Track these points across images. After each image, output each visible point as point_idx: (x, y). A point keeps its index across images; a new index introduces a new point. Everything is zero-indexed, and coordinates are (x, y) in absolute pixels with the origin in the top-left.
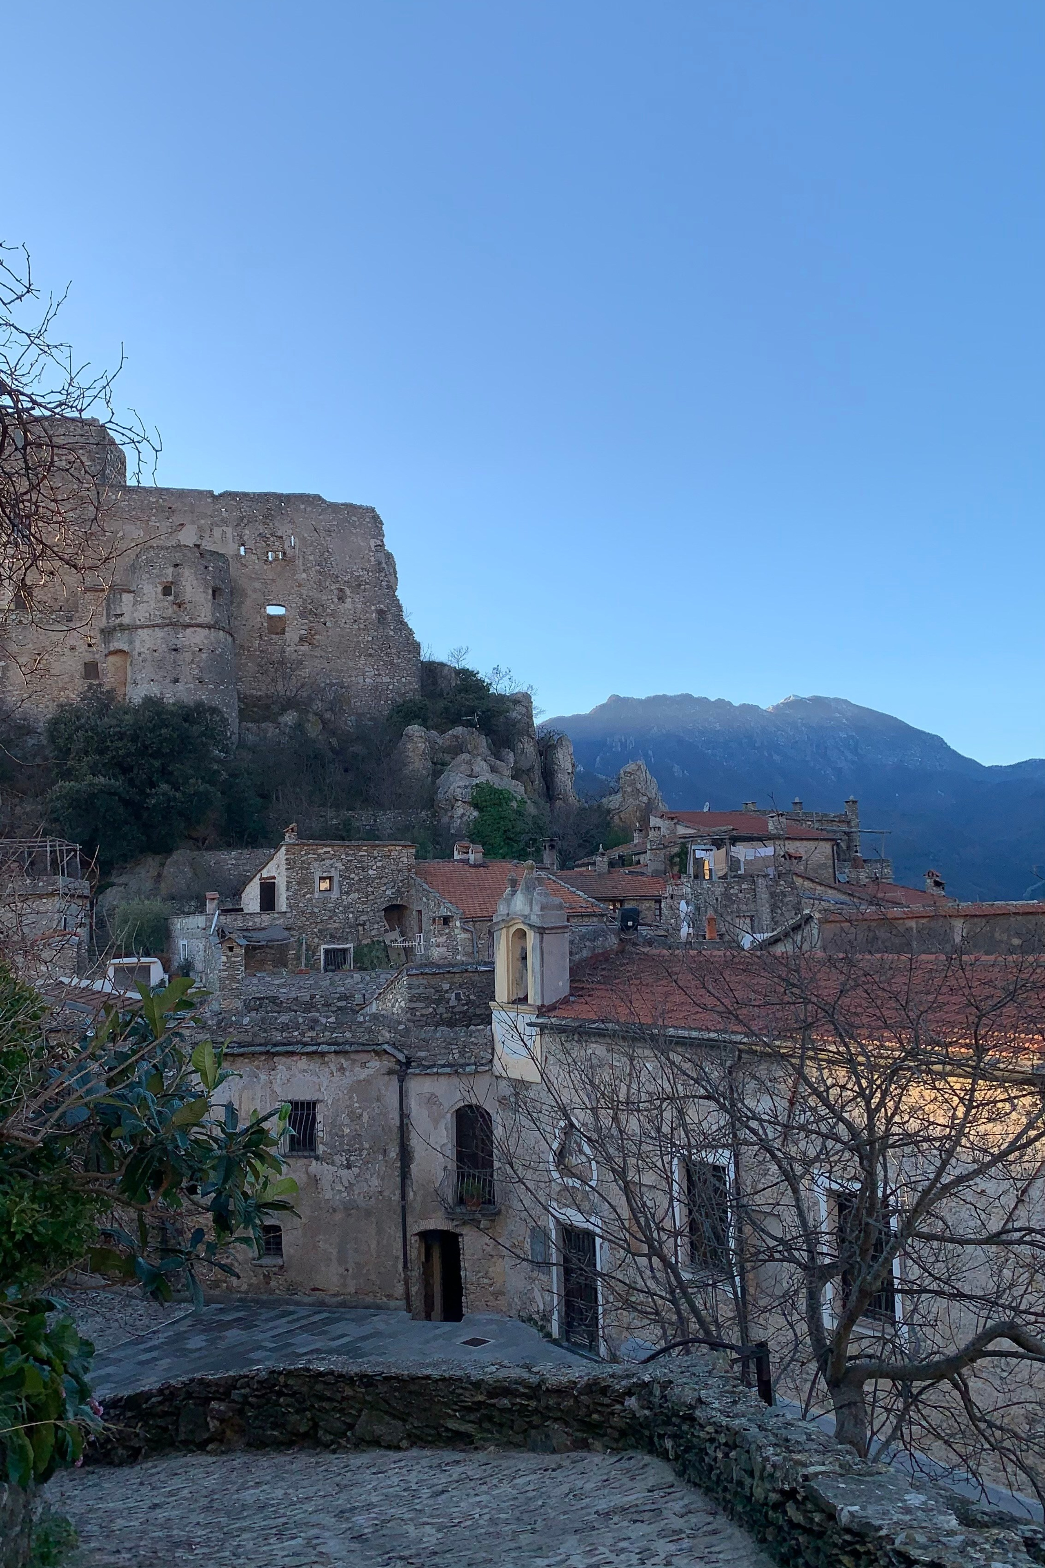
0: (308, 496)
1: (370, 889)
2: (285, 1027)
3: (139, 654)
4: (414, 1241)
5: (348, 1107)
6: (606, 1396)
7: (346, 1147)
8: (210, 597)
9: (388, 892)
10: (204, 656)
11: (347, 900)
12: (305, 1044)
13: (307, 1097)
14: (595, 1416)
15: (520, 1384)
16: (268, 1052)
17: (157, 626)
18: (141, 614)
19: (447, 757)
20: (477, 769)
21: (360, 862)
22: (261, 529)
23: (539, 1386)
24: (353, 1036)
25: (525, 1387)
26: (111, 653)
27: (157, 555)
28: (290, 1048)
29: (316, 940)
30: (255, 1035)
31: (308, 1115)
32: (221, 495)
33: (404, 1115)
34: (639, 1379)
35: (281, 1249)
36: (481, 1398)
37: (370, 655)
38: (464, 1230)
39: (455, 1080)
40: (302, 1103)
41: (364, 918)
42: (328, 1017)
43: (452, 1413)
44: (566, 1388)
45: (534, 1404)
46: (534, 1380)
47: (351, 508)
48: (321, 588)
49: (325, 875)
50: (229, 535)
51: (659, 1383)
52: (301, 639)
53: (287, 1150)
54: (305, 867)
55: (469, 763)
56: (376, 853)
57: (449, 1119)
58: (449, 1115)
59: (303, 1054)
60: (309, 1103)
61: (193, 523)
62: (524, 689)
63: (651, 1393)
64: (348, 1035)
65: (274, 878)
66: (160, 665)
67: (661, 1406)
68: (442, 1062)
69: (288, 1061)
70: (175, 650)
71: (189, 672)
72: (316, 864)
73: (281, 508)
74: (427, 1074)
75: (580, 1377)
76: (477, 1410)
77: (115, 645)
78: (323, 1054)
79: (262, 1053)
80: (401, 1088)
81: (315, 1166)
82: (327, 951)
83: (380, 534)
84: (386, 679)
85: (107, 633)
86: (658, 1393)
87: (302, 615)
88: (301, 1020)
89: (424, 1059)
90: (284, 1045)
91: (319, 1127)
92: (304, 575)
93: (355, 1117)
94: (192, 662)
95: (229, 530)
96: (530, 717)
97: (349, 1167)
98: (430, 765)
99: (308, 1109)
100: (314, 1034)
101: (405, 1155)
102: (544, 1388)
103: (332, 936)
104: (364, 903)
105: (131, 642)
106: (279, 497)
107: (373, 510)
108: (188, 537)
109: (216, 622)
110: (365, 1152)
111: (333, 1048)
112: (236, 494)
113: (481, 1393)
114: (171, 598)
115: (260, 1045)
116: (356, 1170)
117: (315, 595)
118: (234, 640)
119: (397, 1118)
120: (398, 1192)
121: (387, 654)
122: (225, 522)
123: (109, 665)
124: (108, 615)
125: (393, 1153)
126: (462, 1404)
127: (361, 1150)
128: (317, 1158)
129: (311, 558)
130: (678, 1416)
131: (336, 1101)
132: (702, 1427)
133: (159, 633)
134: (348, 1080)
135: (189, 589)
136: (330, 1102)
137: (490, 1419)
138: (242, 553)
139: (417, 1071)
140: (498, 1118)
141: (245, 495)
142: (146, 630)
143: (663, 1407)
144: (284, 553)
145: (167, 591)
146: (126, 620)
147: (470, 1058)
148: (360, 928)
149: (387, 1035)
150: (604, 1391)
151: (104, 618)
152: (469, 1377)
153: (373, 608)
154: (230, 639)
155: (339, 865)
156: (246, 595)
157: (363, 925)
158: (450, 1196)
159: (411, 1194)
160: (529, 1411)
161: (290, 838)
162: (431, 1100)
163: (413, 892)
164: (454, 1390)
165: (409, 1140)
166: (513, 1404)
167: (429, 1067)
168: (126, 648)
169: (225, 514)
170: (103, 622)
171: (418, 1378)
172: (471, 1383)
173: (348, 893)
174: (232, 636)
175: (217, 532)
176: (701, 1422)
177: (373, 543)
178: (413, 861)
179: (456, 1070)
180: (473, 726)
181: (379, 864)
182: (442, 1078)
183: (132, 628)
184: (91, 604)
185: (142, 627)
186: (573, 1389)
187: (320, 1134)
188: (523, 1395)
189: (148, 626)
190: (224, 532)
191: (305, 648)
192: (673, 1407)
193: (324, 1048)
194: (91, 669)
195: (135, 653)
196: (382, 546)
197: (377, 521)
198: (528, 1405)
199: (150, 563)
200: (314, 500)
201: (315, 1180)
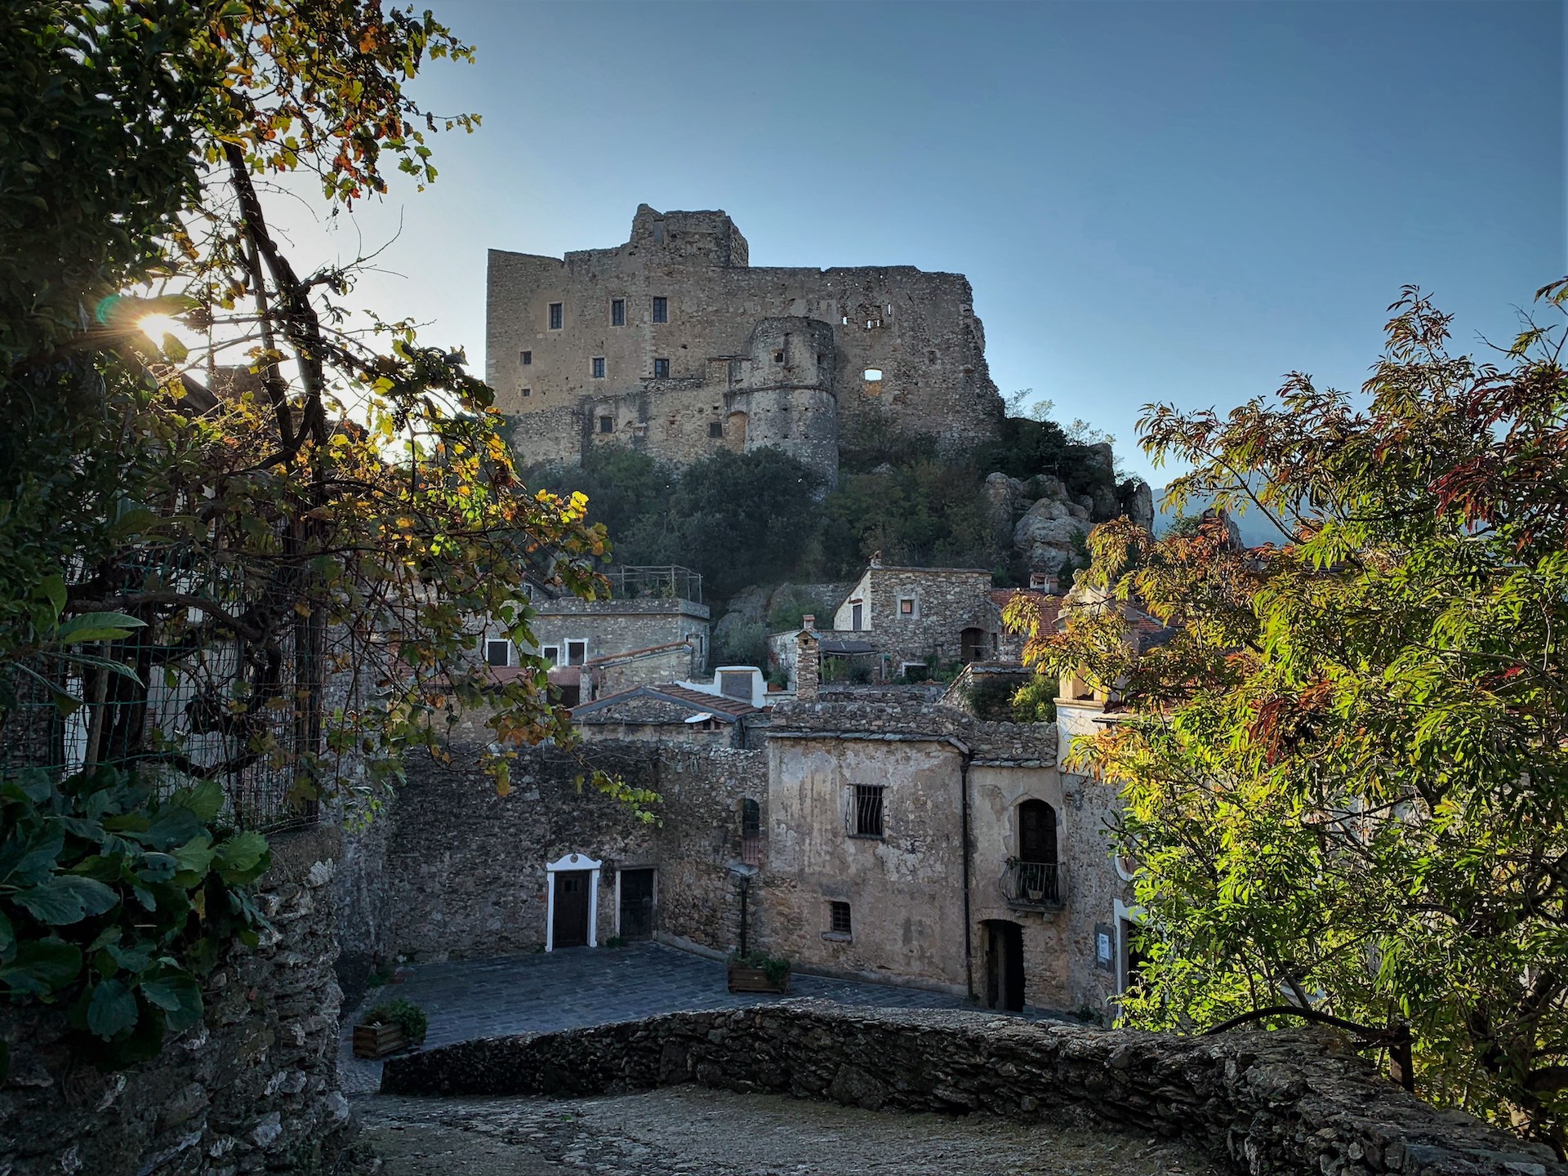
0: (904, 267)
1: (948, 613)
2: (853, 716)
3: (755, 414)
4: (975, 927)
5: (913, 794)
6: (1151, 1073)
7: (911, 833)
8: (815, 362)
9: (965, 616)
10: (810, 414)
11: (927, 622)
12: (873, 732)
13: (873, 781)
14: (1135, 1099)
15: (1030, 1045)
16: (838, 738)
17: (770, 388)
18: (757, 379)
19: (1027, 502)
20: (1056, 512)
21: (938, 587)
22: (861, 299)
23: (1056, 1051)
24: (918, 727)
25: (1037, 1050)
26: (733, 414)
27: (771, 326)
28: (857, 735)
29: (898, 658)
30: (826, 722)
31: (875, 799)
32: (827, 271)
33: (966, 806)
34: (1203, 1052)
35: (849, 926)
36: (978, 1060)
37: (958, 412)
38: (1028, 922)
39: (1020, 774)
40: (870, 788)
41: (943, 639)
42: (894, 708)
43: (942, 1076)
44: (1093, 1056)
45: (1047, 1076)
46: (1050, 1042)
47: (942, 276)
48: (914, 351)
49: (906, 598)
50: (834, 307)
51: (1234, 1058)
52: (895, 399)
53: (856, 832)
54: (889, 592)
55: (1047, 507)
56: (953, 579)
57: (1012, 812)
58: (1012, 808)
59: (870, 740)
60: (875, 788)
61: (803, 297)
62: (1104, 440)
63: (1222, 1074)
64: (912, 725)
65: (861, 600)
66: (772, 423)
67: (1238, 1092)
68: (1006, 756)
69: (859, 746)
70: (786, 410)
71: (798, 428)
72: (898, 588)
73: (879, 281)
74: (991, 766)
75: (1114, 1043)
76: (975, 1076)
77: (735, 407)
78: (889, 742)
79: (832, 738)
80: (964, 778)
81: (881, 849)
82: (908, 668)
83: (968, 299)
84: (972, 434)
85: (729, 397)
86: (1232, 1072)
87: (897, 377)
88: (868, 709)
89: (989, 752)
90: (852, 731)
91: (886, 811)
92: (899, 341)
93: (920, 805)
94: (799, 420)
95: (833, 302)
96: (1110, 464)
97: (913, 851)
98: (1010, 509)
99: (875, 794)
100: (880, 723)
101: (968, 845)
102: (1062, 1053)
103: (913, 655)
104: (941, 625)
105: (748, 403)
106: (878, 270)
107: (963, 277)
108: (799, 310)
109: (821, 384)
110: (929, 839)
111: (898, 737)
112: (841, 269)
113: (980, 1054)
114: (783, 363)
115: (831, 731)
116: (920, 856)
117: (909, 358)
118: (836, 402)
119: (960, 807)
120: (961, 880)
121: (974, 411)
122: (830, 296)
123: (730, 425)
124: (730, 381)
125: (957, 841)
126: (957, 1066)
127: (925, 837)
128: (883, 841)
129: (905, 324)
130: (1267, 1109)
131: (901, 787)
132: (1312, 1129)
133: (772, 395)
134: (912, 768)
135: (797, 355)
136: (895, 788)
137: (989, 1089)
138: (845, 322)
139: (980, 763)
140: (1062, 814)
141: (848, 269)
142: (761, 393)
143: (1241, 1093)
144: (882, 321)
145: (779, 358)
146: (744, 385)
147: (1033, 753)
148: (939, 648)
149: (951, 727)
150: (1149, 1065)
151: (727, 384)
152: (965, 1031)
153: (961, 368)
154: (832, 400)
155: (920, 590)
156: (848, 361)
157: (941, 646)
158: (1013, 890)
159: (974, 882)
160: (1042, 1084)
161: (874, 564)
162: (994, 793)
163: (989, 616)
164: (946, 1046)
165: (972, 829)
166: (1022, 1073)
167: (992, 760)
168: (744, 409)
169: (831, 289)
170: (726, 388)
171: (903, 1028)
172: (968, 1040)
173: (927, 616)
174: (834, 396)
175: (823, 305)
176: (1309, 1119)
177: (962, 307)
178: (989, 587)
179: (1018, 764)
180: (1053, 473)
181: (957, 590)
182: (1004, 772)
183: (748, 392)
184: (718, 371)
185: (758, 390)
186: (1103, 1059)
187: (887, 818)
188: (1034, 1062)
189: (762, 390)
190: (829, 305)
191: (899, 407)
192: (1257, 1094)
193: (889, 736)
194: (716, 430)
195: (752, 413)
196: (970, 310)
197: (966, 288)
198: (1040, 1076)
199: (765, 332)
200: (909, 271)
201: (881, 862)
